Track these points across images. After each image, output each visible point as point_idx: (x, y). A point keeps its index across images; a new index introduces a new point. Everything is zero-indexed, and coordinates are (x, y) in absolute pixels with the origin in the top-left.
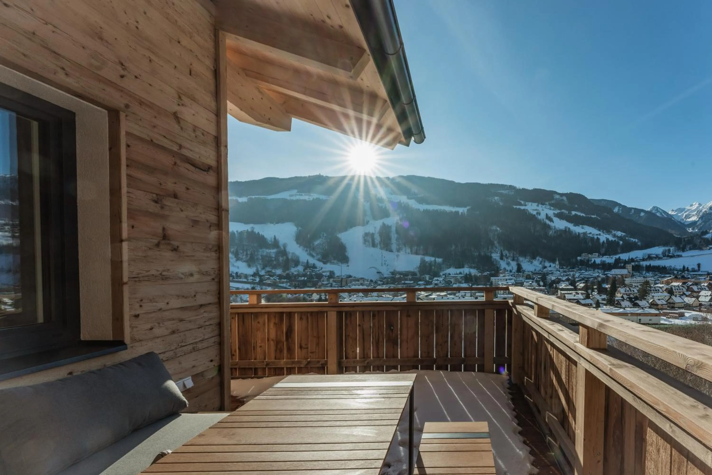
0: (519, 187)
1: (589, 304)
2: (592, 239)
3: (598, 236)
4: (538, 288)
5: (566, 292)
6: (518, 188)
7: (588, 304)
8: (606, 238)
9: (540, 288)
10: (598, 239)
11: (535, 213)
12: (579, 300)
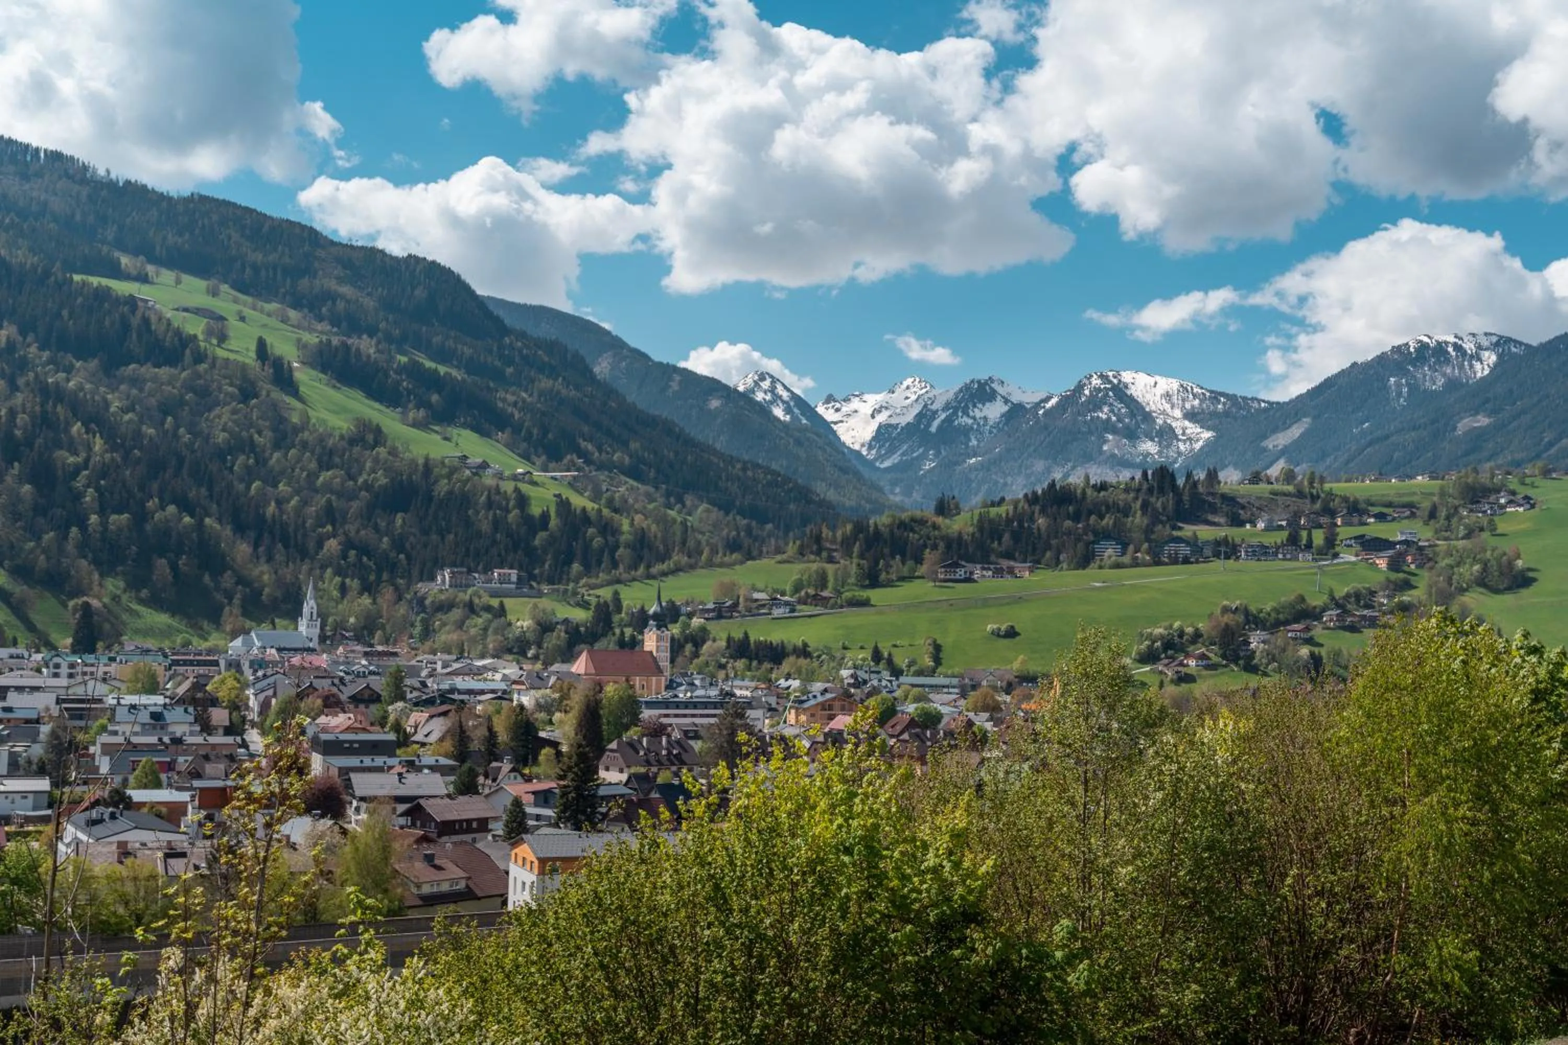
0: (108, 172)
1: (475, 825)
2: (495, 499)
3: (525, 488)
4: (199, 740)
5: (353, 761)
6: (101, 172)
7: (469, 821)
8: (555, 496)
9: (212, 740)
10: (523, 501)
11: (196, 327)
12: (422, 802)
